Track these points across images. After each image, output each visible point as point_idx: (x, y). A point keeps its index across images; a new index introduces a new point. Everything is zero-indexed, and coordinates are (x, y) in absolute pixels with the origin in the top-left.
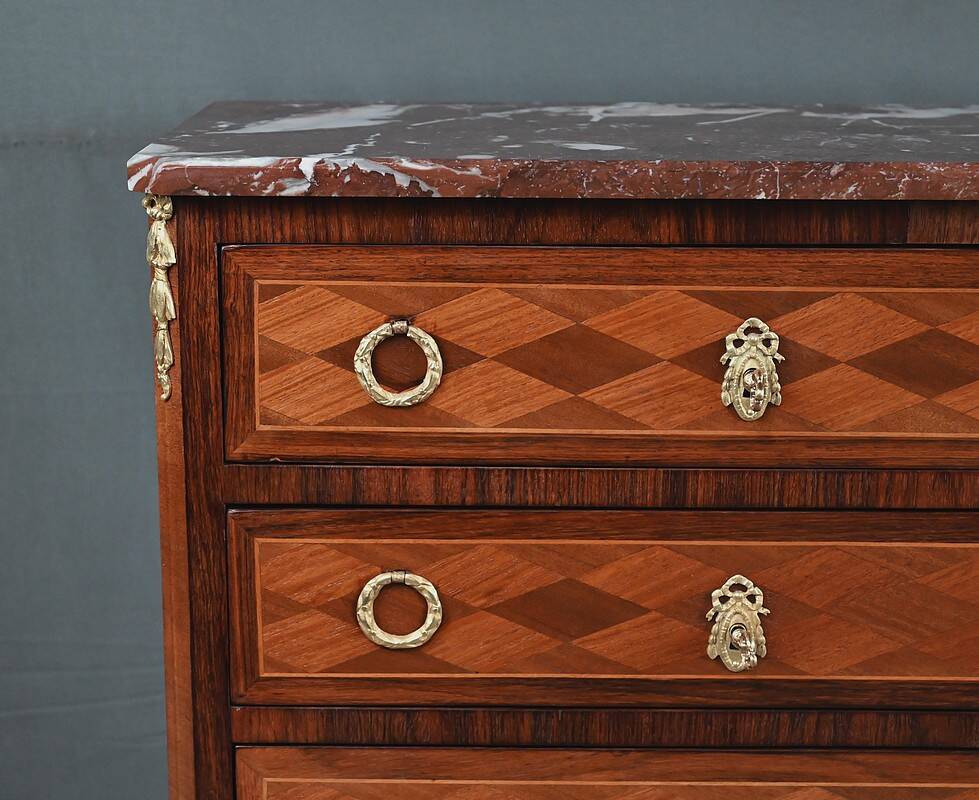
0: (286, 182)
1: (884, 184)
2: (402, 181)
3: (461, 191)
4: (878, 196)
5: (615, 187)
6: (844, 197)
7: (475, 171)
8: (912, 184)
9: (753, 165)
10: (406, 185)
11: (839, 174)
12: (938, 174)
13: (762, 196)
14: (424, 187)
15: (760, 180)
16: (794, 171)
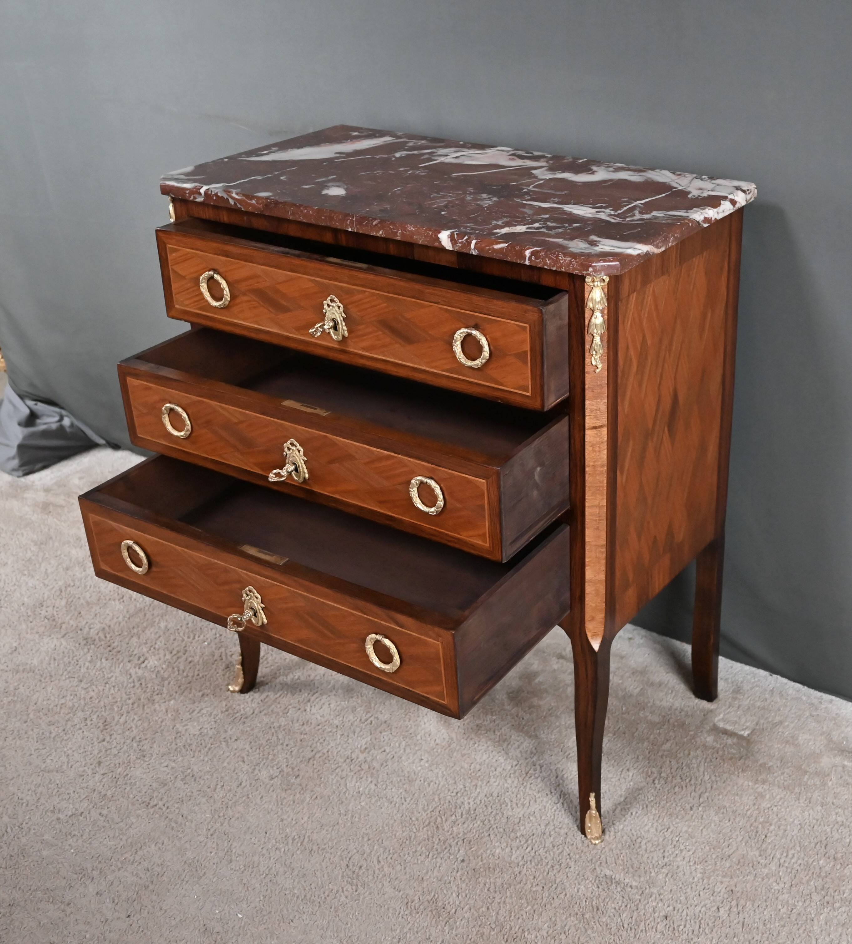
0: (196, 196)
1: (392, 232)
2: (232, 202)
3: (250, 209)
4: (390, 237)
5: (300, 217)
6: (379, 235)
7: (254, 202)
8: (402, 234)
9: (348, 215)
10: (233, 203)
11: (376, 225)
12: (411, 231)
13: (350, 230)
14: (239, 206)
15: (348, 223)
16: (361, 221)
